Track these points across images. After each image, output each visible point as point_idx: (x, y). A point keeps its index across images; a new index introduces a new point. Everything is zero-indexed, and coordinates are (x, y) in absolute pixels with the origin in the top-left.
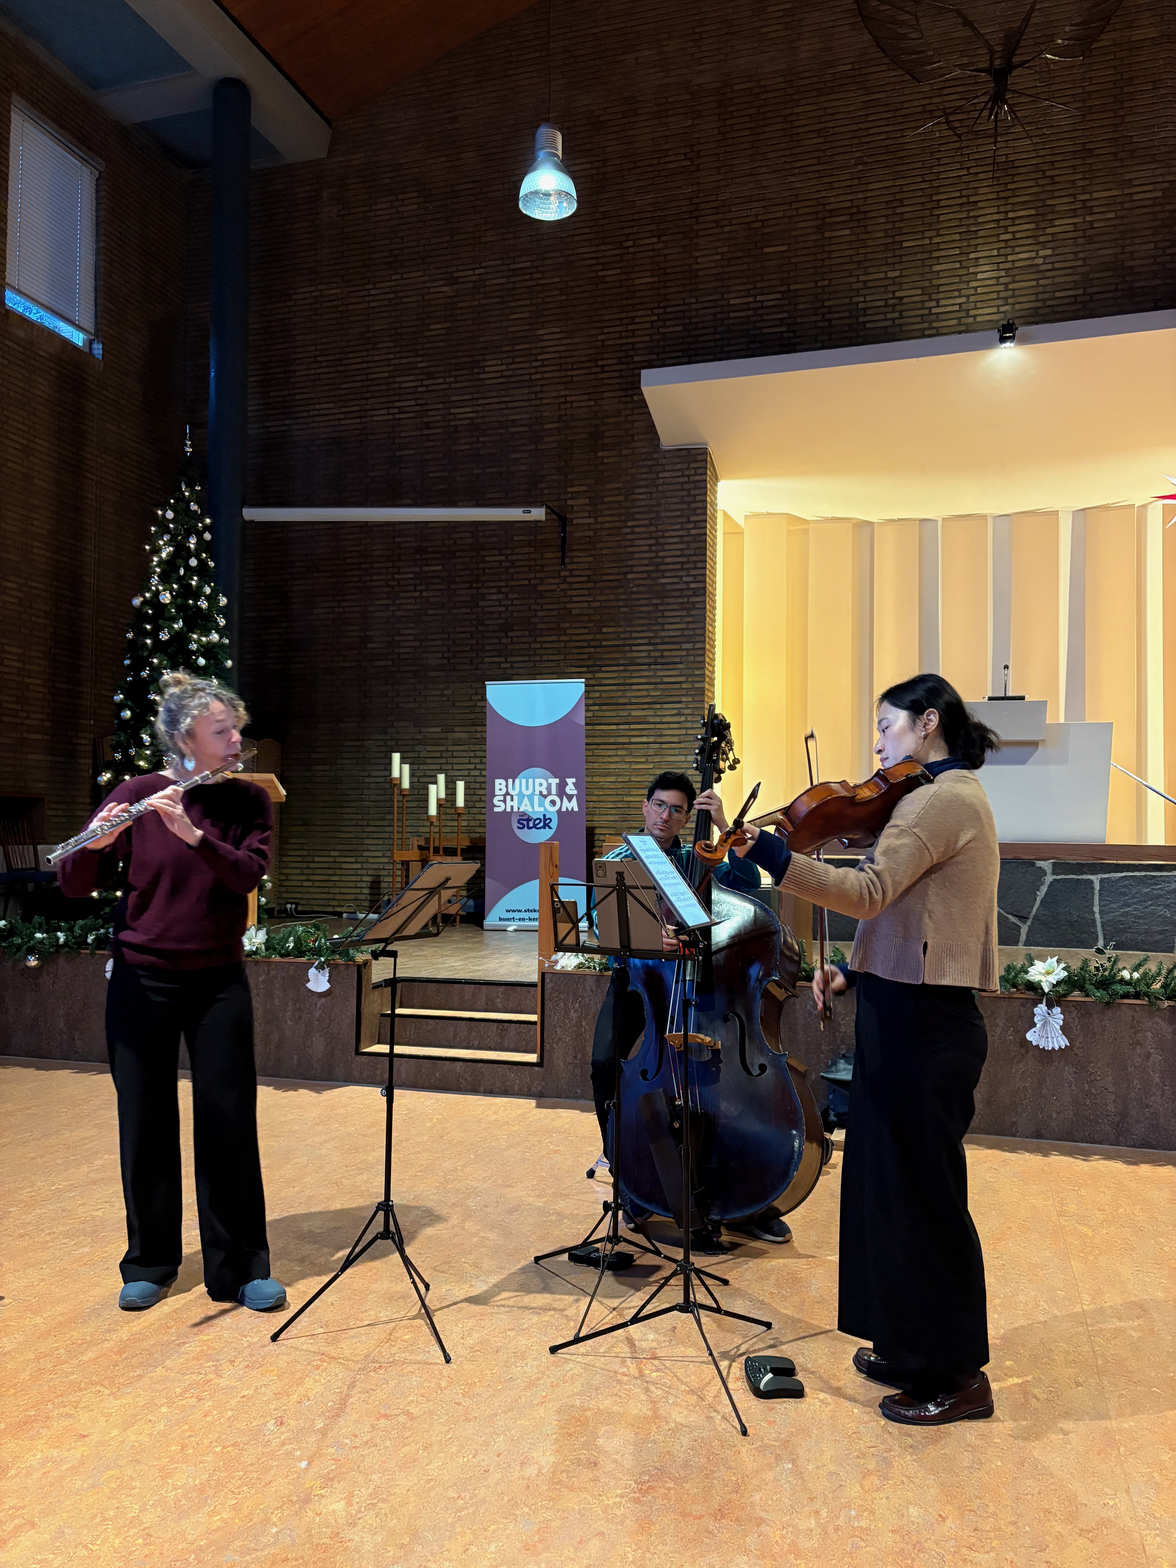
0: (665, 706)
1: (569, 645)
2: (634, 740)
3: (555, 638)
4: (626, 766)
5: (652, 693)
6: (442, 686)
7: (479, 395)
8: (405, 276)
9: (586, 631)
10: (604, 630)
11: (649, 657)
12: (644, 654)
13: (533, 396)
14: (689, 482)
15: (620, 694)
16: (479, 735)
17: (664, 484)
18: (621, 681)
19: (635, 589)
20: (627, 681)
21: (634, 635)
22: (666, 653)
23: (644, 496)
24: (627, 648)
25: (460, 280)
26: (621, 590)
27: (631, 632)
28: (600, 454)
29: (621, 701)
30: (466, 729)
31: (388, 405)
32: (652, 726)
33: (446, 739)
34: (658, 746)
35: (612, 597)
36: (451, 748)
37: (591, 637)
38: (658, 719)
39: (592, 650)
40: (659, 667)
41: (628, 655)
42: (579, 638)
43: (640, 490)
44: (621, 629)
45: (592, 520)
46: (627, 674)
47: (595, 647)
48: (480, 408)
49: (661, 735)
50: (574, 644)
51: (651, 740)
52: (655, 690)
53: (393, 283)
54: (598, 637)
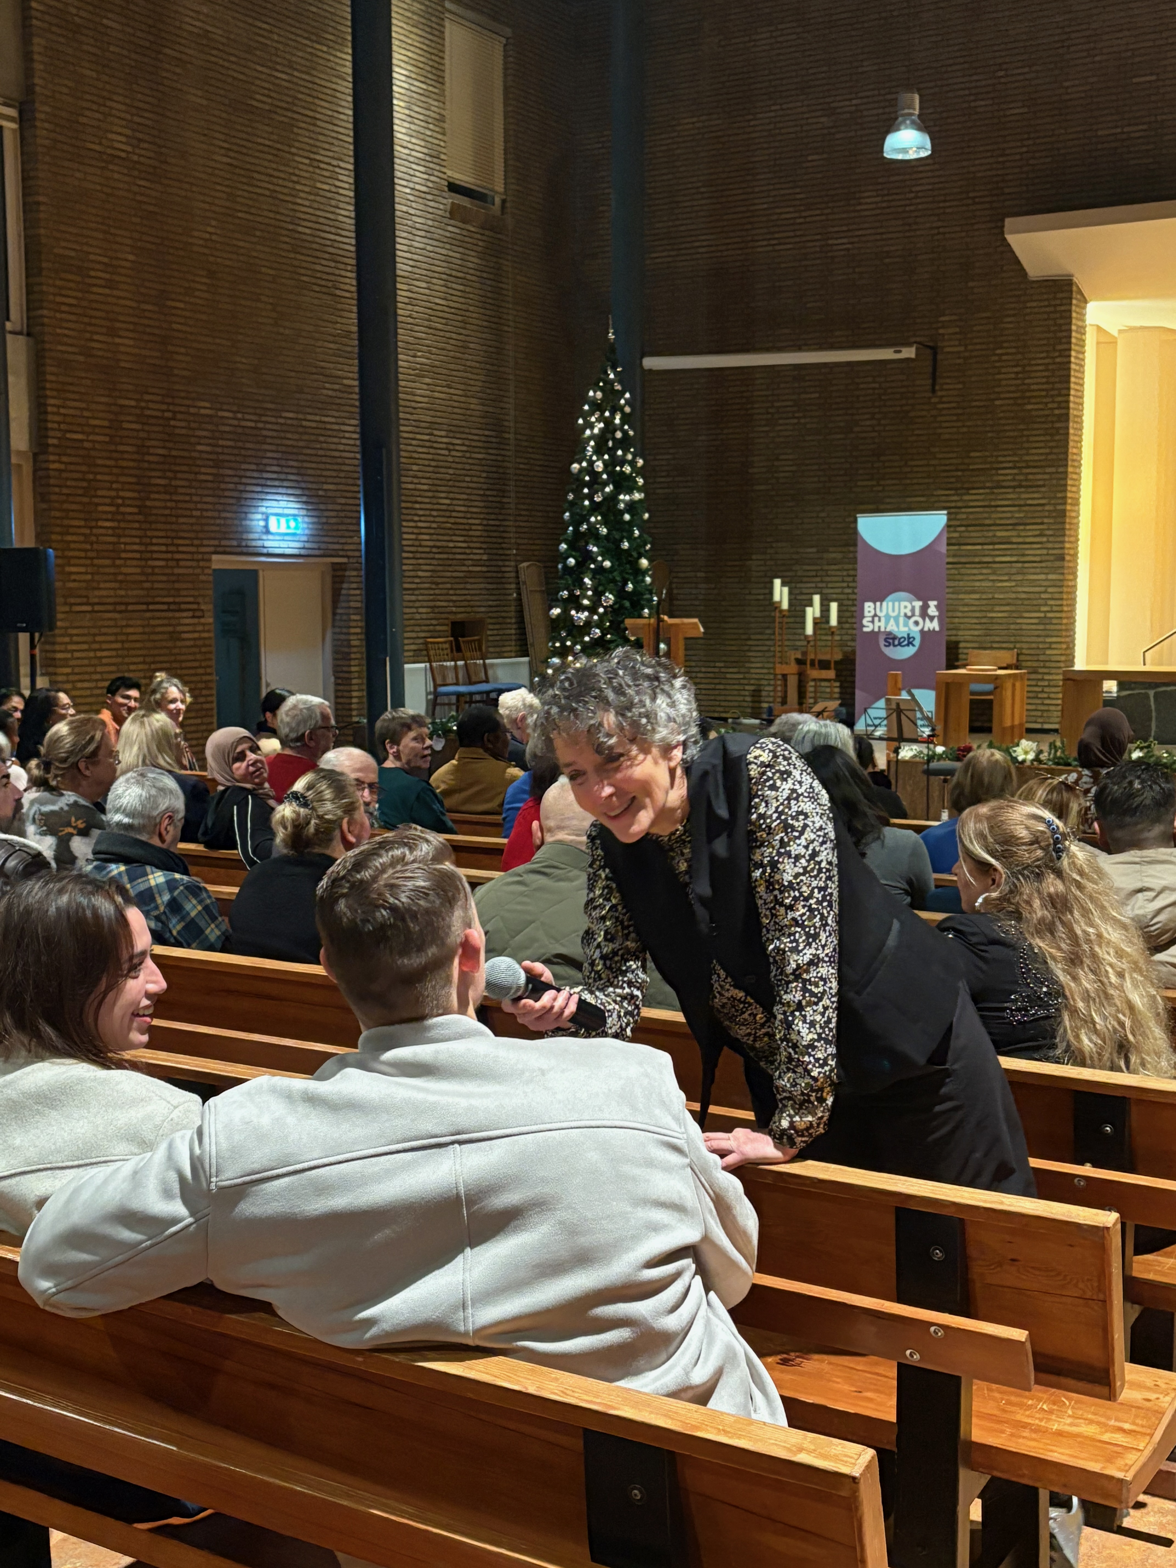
0: (1028, 527)
1: (938, 468)
2: (998, 559)
3: (925, 462)
4: (990, 584)
5: (1017, 515)
6: (818, 509)
7: (855, 227)
8: (784, 106)
9: (955, 455)
10: (972, 454)
11: (1014, 480)
12: (1009, 478)
13: (907, 228)
14: (1055, 312)
15: (986, 515)
16: (851, 555)
17: (1031, 313)
18: (986, 503)
19: (1002, 415)
20: (993, 503)
21: (1000, 459)
22: (1031, 477)
23: (1011, 326)
24: (994, 472)
25: (839, 111)
26: (989, 416)
27: (997, 456)
28: (971, 284)
29: (987, 522)
30: (840, 549)
31: (768, 237)
32: (1015, 546)
33: (822, 558)
34: (1020, 565)
35: (979, 423)
36: (826, 567)
37: (959, 461)
38: (1020, 540)
39: (960, 473)
40: (1023, 490)
41: (996, 478)
42: (947, 462)
43: (1009, 319)
44: (987, 454)
45: (962, 349)
46: (993, 497)
47: (963, 470)
48: (856, 239)
49: (1023, 555)
50: (943, 468)
51: (1014, 559)
52: (1019, 512)
53: (772, 114)
54: (966, 461)
